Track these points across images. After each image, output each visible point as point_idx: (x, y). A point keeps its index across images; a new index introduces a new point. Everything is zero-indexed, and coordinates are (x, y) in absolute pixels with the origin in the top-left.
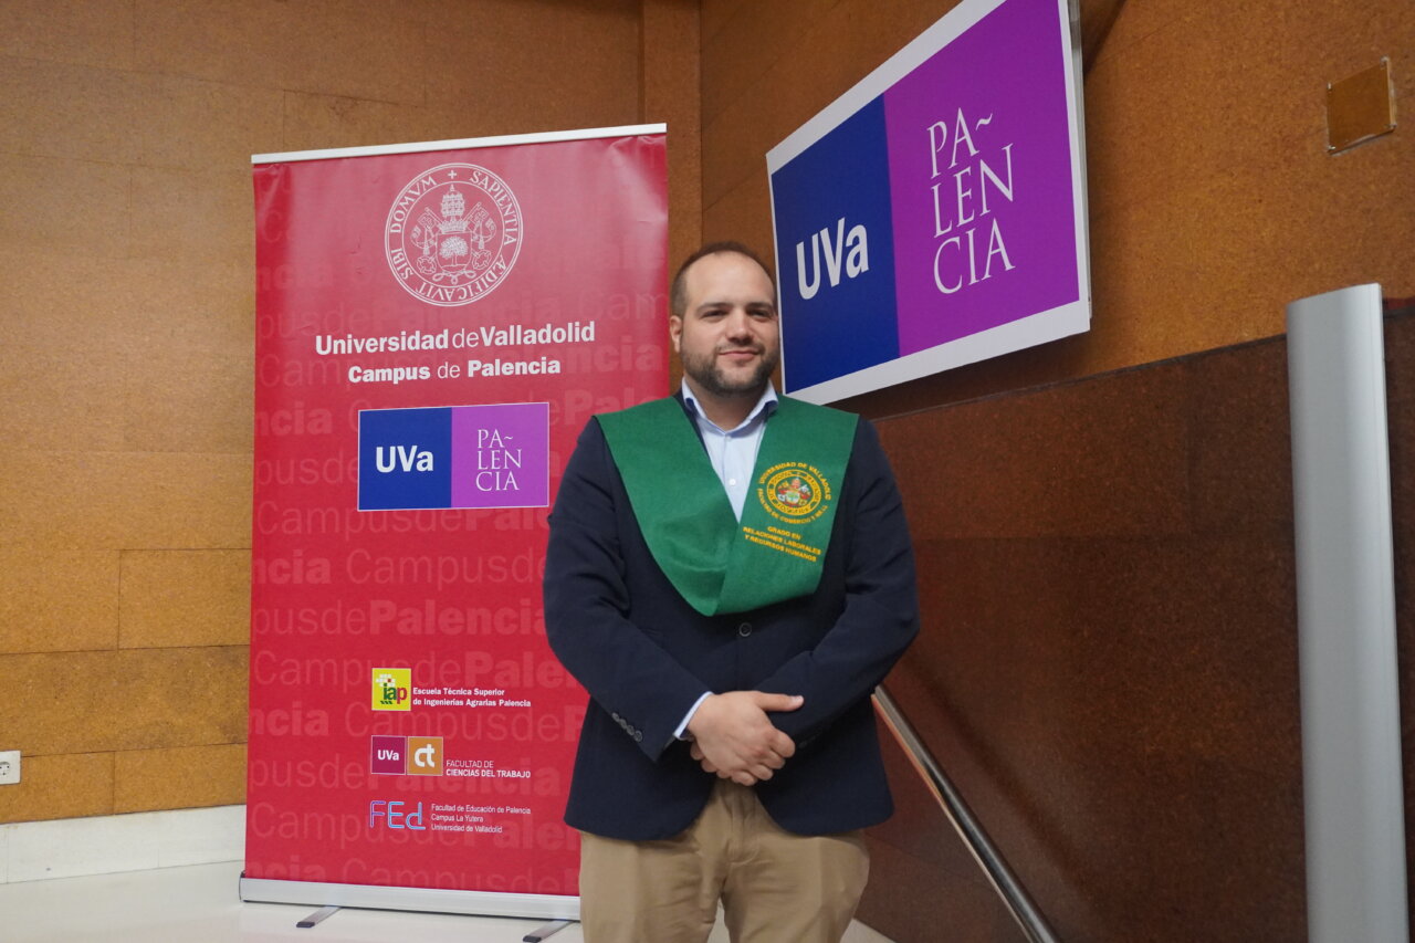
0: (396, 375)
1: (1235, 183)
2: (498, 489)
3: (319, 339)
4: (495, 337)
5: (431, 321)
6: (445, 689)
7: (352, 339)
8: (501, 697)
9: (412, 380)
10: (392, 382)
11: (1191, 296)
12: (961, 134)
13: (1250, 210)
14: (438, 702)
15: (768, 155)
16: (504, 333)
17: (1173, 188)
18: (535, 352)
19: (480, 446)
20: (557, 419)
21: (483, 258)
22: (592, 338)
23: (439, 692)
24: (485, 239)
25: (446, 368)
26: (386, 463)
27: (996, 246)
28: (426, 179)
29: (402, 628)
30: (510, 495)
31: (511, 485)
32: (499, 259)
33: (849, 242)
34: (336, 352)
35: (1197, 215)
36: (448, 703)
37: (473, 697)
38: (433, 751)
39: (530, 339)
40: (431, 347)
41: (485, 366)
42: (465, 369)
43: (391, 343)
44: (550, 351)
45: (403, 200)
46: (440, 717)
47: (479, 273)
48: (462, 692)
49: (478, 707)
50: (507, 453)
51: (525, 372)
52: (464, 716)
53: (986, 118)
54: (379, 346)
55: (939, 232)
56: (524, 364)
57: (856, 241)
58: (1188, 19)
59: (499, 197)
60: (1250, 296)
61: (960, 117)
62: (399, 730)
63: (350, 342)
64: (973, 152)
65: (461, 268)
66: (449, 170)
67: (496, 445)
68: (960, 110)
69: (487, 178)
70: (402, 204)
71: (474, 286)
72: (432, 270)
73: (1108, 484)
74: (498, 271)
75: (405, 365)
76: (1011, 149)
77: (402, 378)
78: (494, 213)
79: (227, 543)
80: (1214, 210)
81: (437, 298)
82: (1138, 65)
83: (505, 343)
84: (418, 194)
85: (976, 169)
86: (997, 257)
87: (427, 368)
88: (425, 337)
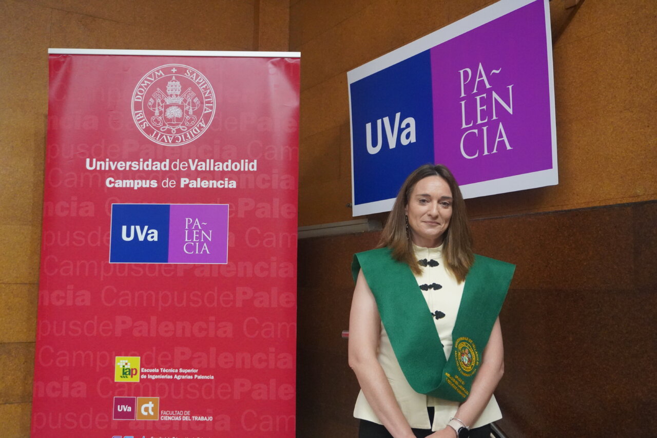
0: (137, 184)
1: (634, 116)
2: (197, 253)
3: (88, 160)
4: (197, 165)
5: (160, 154)
6: (162, 369)
7: (109, 161)
8: (196, 373)
9: (146, 188)
10: (134, 187)
11: (608, 170)
12: (481, 76)
13: (642, 130)
14: (157, 377)
15: (349, 73)
16: (203, 163)
17: (598, 115)
18: (222, 175)
19: (187, 228)
20: (233, 215)
21: (191, 120)
22: (255, 169)
23: (157, 371)
24: (193, 109)
25: (167, 182)
26: (128, 235)
27: (501, 136)
28: (158, 71)
29: (136, 333)
30: (204, 257)
31: (205, 251)
32: (201, 121)
33: (403, 126)
34: (98, 168)
35: (612, 129)
36: (163, 377)
37: (178, 374)
38: (153, 405)
39: (218, 168)
40: (159, 169)
41: (191, 181)
42: (179, 182)
43: (133, 164)
44: (231, 175)
45: (143, 83)
46: (157, 385)
47: (189, 128)
48: (172, 371)
49: (181, 380)
50: (203, 232)
51: (215, 186)
52: (173, 385)
53: (497, 70)
54: (126, 167)
55: (464, 126)
56: (215, 182)
57: (408, 126)
58: (609, 32)
59: (202, 86)
60: (641, 172)
61: (481, 67)
62: (132, 393)
63: (107, 163)
64: (488, 86)
65: (178, 124)
66: (172, 68)
67: (197, 227)
68: (480, 64)
69: (195, 74)
70: (142, 85)
71: (185, 135)
72: (160, 124)
73: (585, 264)
74: (200, 128)
75: (141, 178)
76: (512, 87)
77: (139, 186)
78: (199, 95)
79: (7, 280)
80: (622, 128)
81: (163, 141)
82: (579, 51)
83: (204, 169)
84: (153, 80)
85: (490, 96)
86: (502, 143)
87: (156, 181)
88: (154, 163)
